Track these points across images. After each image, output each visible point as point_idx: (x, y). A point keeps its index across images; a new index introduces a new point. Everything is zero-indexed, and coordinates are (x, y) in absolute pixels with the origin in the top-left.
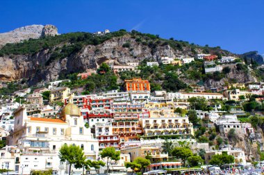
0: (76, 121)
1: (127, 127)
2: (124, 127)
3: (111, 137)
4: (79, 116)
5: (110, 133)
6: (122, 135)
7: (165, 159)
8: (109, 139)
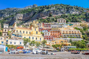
0: (35, 29)
1: (56, 33)
2: (55, 33)
3: (50, 36)
4: (37, 28)
5: (50, 35)
6: (54, 36)
7: (69, 45)
8: (49, 37)
